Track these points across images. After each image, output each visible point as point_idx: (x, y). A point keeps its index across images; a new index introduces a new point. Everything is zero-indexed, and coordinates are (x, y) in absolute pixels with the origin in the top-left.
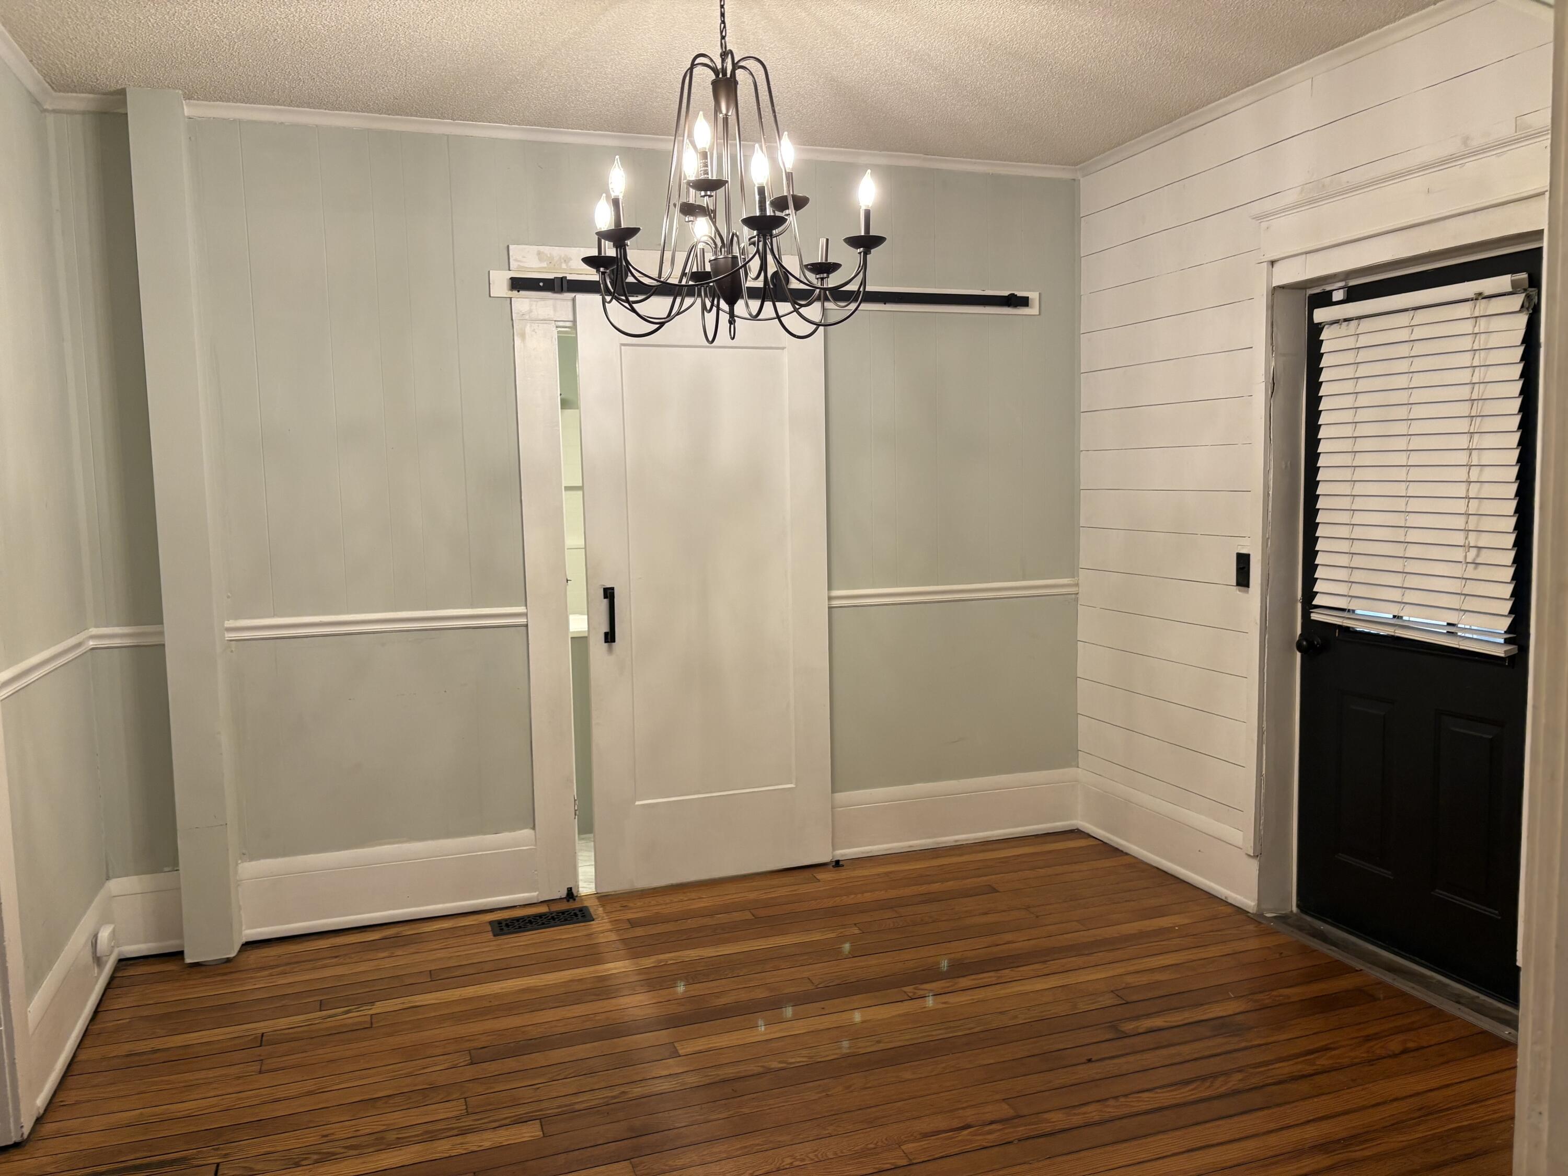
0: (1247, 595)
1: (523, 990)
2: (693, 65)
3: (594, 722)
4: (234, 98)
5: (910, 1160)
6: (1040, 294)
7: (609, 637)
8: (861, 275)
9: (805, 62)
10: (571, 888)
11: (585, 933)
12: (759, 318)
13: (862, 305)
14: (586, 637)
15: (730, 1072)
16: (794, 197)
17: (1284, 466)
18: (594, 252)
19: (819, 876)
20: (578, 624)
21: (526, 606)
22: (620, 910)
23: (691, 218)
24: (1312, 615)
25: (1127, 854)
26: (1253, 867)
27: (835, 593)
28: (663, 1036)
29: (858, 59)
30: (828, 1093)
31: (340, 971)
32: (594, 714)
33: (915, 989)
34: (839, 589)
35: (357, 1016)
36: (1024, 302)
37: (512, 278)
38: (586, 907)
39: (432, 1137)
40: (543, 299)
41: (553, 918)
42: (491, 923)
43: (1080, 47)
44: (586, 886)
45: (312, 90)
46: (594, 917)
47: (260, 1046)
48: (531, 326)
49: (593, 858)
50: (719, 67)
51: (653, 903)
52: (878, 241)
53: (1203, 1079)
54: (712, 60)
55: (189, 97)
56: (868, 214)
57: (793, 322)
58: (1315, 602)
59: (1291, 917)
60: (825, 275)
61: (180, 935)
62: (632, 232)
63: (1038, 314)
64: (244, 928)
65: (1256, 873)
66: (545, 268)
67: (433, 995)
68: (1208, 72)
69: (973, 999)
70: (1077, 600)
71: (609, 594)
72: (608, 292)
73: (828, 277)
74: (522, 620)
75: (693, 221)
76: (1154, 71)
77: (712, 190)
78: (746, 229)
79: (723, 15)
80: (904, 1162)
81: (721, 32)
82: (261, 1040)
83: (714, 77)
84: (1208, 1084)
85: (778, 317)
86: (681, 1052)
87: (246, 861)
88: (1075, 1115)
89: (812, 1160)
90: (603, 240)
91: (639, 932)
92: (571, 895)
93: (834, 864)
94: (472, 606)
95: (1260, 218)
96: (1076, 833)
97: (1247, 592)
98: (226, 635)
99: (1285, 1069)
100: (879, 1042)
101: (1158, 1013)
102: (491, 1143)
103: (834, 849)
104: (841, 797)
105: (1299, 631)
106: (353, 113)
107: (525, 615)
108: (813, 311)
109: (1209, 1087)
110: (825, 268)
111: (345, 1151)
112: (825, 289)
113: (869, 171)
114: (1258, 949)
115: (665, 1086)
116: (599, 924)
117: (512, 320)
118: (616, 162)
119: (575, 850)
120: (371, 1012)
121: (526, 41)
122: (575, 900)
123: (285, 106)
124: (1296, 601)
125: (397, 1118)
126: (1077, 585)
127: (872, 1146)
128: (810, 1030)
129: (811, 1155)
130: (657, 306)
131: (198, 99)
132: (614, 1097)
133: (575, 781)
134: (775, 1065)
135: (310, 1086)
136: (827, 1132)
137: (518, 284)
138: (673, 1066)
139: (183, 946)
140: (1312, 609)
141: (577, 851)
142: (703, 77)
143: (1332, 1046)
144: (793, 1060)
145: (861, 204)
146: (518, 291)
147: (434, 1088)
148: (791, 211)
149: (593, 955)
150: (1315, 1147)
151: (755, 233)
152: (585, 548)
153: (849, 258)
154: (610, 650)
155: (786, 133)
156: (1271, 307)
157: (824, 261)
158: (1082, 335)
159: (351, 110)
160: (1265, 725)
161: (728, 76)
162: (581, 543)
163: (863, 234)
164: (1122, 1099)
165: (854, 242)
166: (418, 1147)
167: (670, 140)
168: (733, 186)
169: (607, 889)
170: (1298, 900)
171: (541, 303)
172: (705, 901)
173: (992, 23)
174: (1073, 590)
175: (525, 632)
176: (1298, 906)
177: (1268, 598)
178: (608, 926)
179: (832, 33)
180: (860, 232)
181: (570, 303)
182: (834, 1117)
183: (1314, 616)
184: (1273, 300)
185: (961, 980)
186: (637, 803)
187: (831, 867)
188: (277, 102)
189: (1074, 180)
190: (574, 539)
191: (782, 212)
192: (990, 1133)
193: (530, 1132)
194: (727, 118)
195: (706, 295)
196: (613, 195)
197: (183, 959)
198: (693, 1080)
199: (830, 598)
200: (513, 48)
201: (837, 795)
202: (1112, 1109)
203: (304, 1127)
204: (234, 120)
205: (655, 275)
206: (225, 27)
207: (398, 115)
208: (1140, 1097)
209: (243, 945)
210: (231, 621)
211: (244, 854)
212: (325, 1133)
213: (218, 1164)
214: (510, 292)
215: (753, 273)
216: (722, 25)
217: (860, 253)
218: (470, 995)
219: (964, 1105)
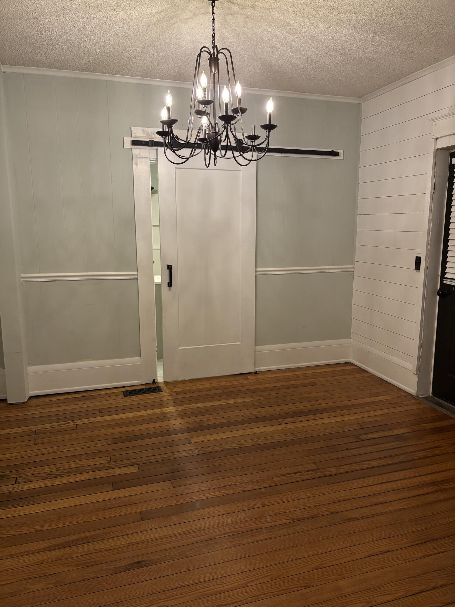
0: (418, 273)
1: (134, 417)
2: (201, 52)
3: (163, 317)
4: (21, 64)
5: (276, 484)
6: (344, 151)
7: (169, 284)
8: (267, 141)
9: (250, 52)
10: (154, 379)
11: (159, 396)
12: (225, 157)
13: (267, 153)
14: (160, 284)
15: (210, 449)
16: (241, 108)
17: (436, 222)
18: (161, 130)
19: (249, 377)
20: (158, 279)
21: (137, 271)
22: (173, 388)
23: (200, 116)
24: (444, 281)
25: (368, 372)
26: (416, 378)
27: (258, 269)
28: (185, 436)
29: (271, 50)
30: (247, 458)
31: (65, 408)
32: (163, 314)
33: (283, 420)
34: (259, 268)
35: (71, 425)
36: (337, 154)
37: (132, 141)
38: (160, 387)
39: (97, 470)
40: (144, 149)
41: (147, 390)
42: (123, 392)
43: (362, 47)
44: (160, 379)
45: (52, 61)
46: (163, 390)
47: (35, 435)
48: (140, 160)
49: (163, 368)
50: (212, 52)
51: (185, 385)
52: (274, 127)
53: (389, 457)
54: (209, 49)
55: (3, 64)
56: (270, 115)
57: (240, 160)
58: (446, 276)
59: (429, 397)
60: (254, 140)
61: (6, 393)
62: (175, 121)
63: (342, 159)
64: (30, 391)
65: (417, 380)
66: (145, 136)
67: (100, 418)
68: (414, 59)
69: (304, 425)
70: (353, 274)
71: (170, 267)
72: (166, 146)
73: (255, 141)
74: (136, 277)
75: (201, 118)
76: (392, 58)
77: (207, 104)
78: (220, 121)
79: (214, 30)
80: (273, 485)
81: (213, 38)
82: (35, 433)
83: (210, 57)
84: (391, 459)
85: (234, 157)
86: (192, 442)
87: (30, 366)
88: (339, 469)
89: (239, 483)
90: (164, 125)
91: (180, 396)
92: (154, 382)
93: (255, 373)
94: (117, 271)
95: (432, 120)
96: (349, 364)
97: (419, 272)
98: (21, 280)
99: (422, 454)
100: (267, 440)
101: (374, 432)
102: (119, 473)
103: (255, 367)
104: (259, 348)
105: (439, 288)
106: (68, 71)
107: (137, 275)
108: (248, 155)
109: (392, 460)
110: (253, 138)
111: (64, 474)
112: (254, 146)
113: (271, 98)
114: (415, 409)
115: (185, 454)
116: (165, 393)
117: (132, 157)
118: (168, 92)
119: (156, 365)
120: (77, 423)
121: (136, 41)
122: (155, 384)
123: (41, 67)
124: (438, 276)
125: (85, 463)
126: (354, 268)
127: (262, 478)
128: (242, 435)
129: (239, 481)
130: (186, 152)
131: (7, 65)
132: (166, 458)
133: (156, 339)
134: (228, 447)
135: (53, 450)
136: (245, 473)
137: (135, 143)
138: (189, 447)
139: (7, 397)
140: (445, 279)
141: (157, 366)
142: (205, 57)
143: (440, 446)
144: (234, 446)
145: (268, 112)
146: (135, 146)
147: (99, 452)
148: (240, 114)
149: (161, 405)
150: (430, 483)
151: (224, 122)
152: (160, 250)
153: (262, 133)
154: (170, 289)
155: (238, 81)
156: (435, 157)
157: (253, 135)
158: (360, 168)
159: (68, 70)
160: (423, 324)
161: (216, 56)
162: (159, 248)
163: (268, 124)
164: (358, 464)
165: (264, 127)
166: (93, 473)
167: (191, 84)
168: (216, 103)
169: (167, 380)
170: (432, 391)
171: (144, 151)
172: (206, 385)
173: (326, 36)
174: (352, 270)
175: (137, 281)
176: (432, 393)
177: (427, 274)
178: (168, 394)
179: (261, 39)
180: (267, 123)
181: (155, 151)
182: (249, 467)
183: (445, 282)
184: (436, 154)
185: (300, 417)
186: (180, 348)
187: (254, 374)
188: (38, 66)
189: (360, 103)
190: (156, 246)
191: (236, 114)
192: (307, 475)
193: (133, 469)
194: (215, 74)
195: (206, 148)
196: (167, 106)
197: (7, 402)
198: (196, 452)
199: (256, 271)
200: (131, 44)
201: (257, 347)
202: (354, 467)
203: (50, 465)
204: (22, 73)
205: (185, 140)
206: (15, 34)
207: (86, 72)
208: (365, 463)
209: (30, 397)
210: (23, 274)
211: (30, 363)
212: (57, 467)
213: (17, 478)
214: (132, 146)
215: (223, 139)
216: (213, 34)
217: (267, 132)
218: (114, 418)
219: (298, 464)
